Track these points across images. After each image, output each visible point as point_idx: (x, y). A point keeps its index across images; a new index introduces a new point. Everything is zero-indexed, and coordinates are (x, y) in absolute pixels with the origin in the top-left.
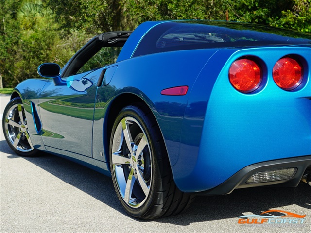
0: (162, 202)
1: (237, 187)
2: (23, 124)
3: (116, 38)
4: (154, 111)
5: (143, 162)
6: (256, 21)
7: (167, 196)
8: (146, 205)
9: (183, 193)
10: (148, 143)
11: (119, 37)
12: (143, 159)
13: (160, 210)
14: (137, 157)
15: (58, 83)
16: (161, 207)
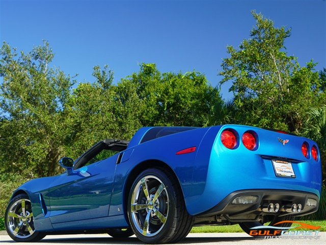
0: (175, 226)
3: (113, 143)
10: (165, 189)
11: (115, 142)
12: (158, 201)
13: (173, 232)
14: (154, 201)
15: (70, 173)
16: (174, 229)
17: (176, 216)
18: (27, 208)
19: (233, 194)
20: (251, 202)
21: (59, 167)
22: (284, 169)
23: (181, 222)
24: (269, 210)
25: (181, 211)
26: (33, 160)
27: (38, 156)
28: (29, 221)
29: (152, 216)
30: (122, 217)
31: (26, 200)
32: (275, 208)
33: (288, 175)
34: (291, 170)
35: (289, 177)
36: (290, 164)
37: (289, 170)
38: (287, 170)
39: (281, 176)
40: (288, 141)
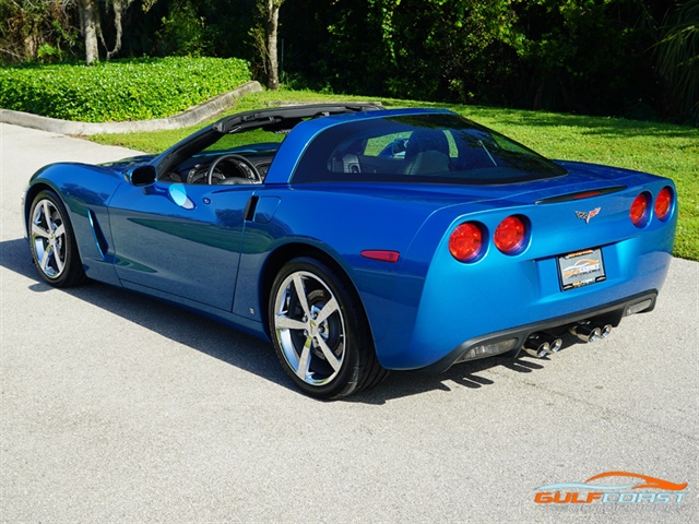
0: (357, 379)
1: (455, 363)
3: (239, 124)
5: (326, 329)
7: (365, 371)
8: (335, 383)
9: (387, 371)
10: (338, 309)
11: (243, 122)
13: (353, 388)
14: (318, 322)
15: (150, 191)
16: (355, 384)
17: (358, 364)
19: (469, 343)
20: (505, 349)
22: (581, 269)
24: (539, 353)
25: (368, 354)
29: (315, 347)
30: (260, 327)
32: (553, 346)
33: (587, 281)
34: (597, 265)
35: (591, 283)
36: (599, 251)
37: (593, 267)
38: (587, 269)
39: (572, 287)
40: (598, 210)
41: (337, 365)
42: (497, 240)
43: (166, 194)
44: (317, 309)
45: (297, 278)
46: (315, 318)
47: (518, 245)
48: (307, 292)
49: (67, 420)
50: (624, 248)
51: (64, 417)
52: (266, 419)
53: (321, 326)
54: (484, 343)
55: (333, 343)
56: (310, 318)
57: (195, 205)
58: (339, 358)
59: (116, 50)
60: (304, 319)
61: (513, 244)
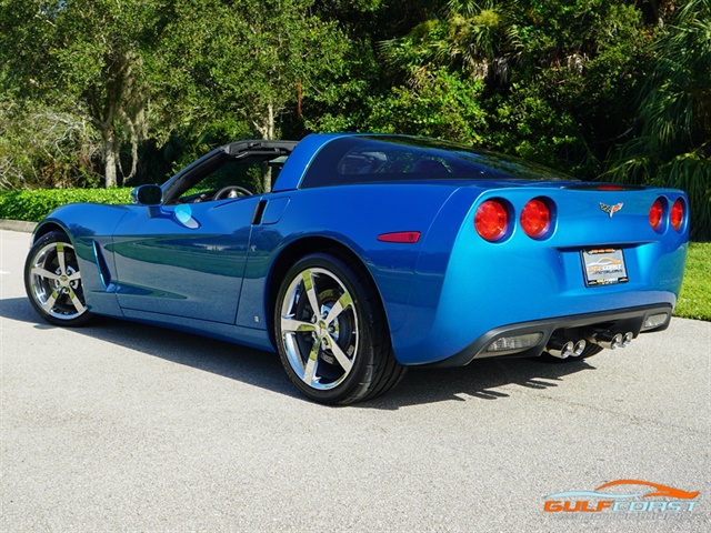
0: (370, 380)
1: (477, 356)
2: (64, 273)
3: (246, 150)
4: (369, 264)
5: (337, 328)
6: (347, 99)
7: (378, 371)
8: (346, 385)
9: (403, 366)
10: (352, 304)
11: (249, 148)
12: (336, 324)
13: (365, 389)
14: (327, 322)
15: (156, 214)
16: (368, 385)
17: (371, 362)
18: (68, 259)
19: (492, 334)
20: (529, 344)
21: (129, 91)
22: (604, 267)
23: (381, 373)
24: (563, 353)
25: (382, 352)
26: (73, 80)
27: (84, 71)
28: (75, 287)
29: (324, 349)
30: (264, 335)
31: (66, 244)
32: (576, 348)
33: (611, 280)
34: (620, 266)
35: (614, 283)
36: (620, 252)
37: (615, 267)
38: (611, 268)
39: (597, 285)
40: (621, 206)
41: (347, 365)
42: (523, 225)
43: (172, 216)
44: (327, 309)
45: (307, 276)
46: (325, 318)
47: (545, 230)
48: (318, 291)
49: (56, 418)
50: (644, 252)
51: (54, 415)
52: (271, 419)
53: (331, 325)
54: (506, 335)
55: (344, 343)
56: (319, 318)
57: (200, 225)
58: (350, 358)
59: (131, 176)
60: (313, 320)
61: (540, 229)
